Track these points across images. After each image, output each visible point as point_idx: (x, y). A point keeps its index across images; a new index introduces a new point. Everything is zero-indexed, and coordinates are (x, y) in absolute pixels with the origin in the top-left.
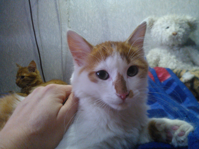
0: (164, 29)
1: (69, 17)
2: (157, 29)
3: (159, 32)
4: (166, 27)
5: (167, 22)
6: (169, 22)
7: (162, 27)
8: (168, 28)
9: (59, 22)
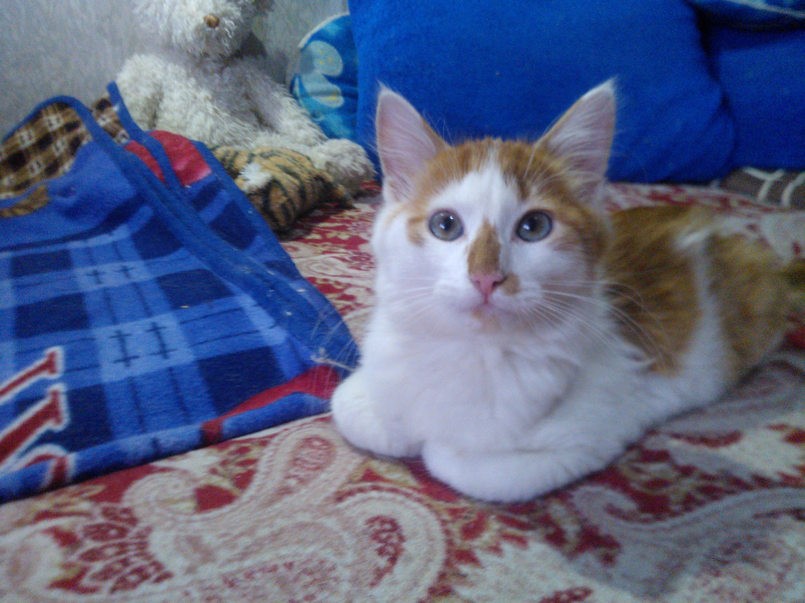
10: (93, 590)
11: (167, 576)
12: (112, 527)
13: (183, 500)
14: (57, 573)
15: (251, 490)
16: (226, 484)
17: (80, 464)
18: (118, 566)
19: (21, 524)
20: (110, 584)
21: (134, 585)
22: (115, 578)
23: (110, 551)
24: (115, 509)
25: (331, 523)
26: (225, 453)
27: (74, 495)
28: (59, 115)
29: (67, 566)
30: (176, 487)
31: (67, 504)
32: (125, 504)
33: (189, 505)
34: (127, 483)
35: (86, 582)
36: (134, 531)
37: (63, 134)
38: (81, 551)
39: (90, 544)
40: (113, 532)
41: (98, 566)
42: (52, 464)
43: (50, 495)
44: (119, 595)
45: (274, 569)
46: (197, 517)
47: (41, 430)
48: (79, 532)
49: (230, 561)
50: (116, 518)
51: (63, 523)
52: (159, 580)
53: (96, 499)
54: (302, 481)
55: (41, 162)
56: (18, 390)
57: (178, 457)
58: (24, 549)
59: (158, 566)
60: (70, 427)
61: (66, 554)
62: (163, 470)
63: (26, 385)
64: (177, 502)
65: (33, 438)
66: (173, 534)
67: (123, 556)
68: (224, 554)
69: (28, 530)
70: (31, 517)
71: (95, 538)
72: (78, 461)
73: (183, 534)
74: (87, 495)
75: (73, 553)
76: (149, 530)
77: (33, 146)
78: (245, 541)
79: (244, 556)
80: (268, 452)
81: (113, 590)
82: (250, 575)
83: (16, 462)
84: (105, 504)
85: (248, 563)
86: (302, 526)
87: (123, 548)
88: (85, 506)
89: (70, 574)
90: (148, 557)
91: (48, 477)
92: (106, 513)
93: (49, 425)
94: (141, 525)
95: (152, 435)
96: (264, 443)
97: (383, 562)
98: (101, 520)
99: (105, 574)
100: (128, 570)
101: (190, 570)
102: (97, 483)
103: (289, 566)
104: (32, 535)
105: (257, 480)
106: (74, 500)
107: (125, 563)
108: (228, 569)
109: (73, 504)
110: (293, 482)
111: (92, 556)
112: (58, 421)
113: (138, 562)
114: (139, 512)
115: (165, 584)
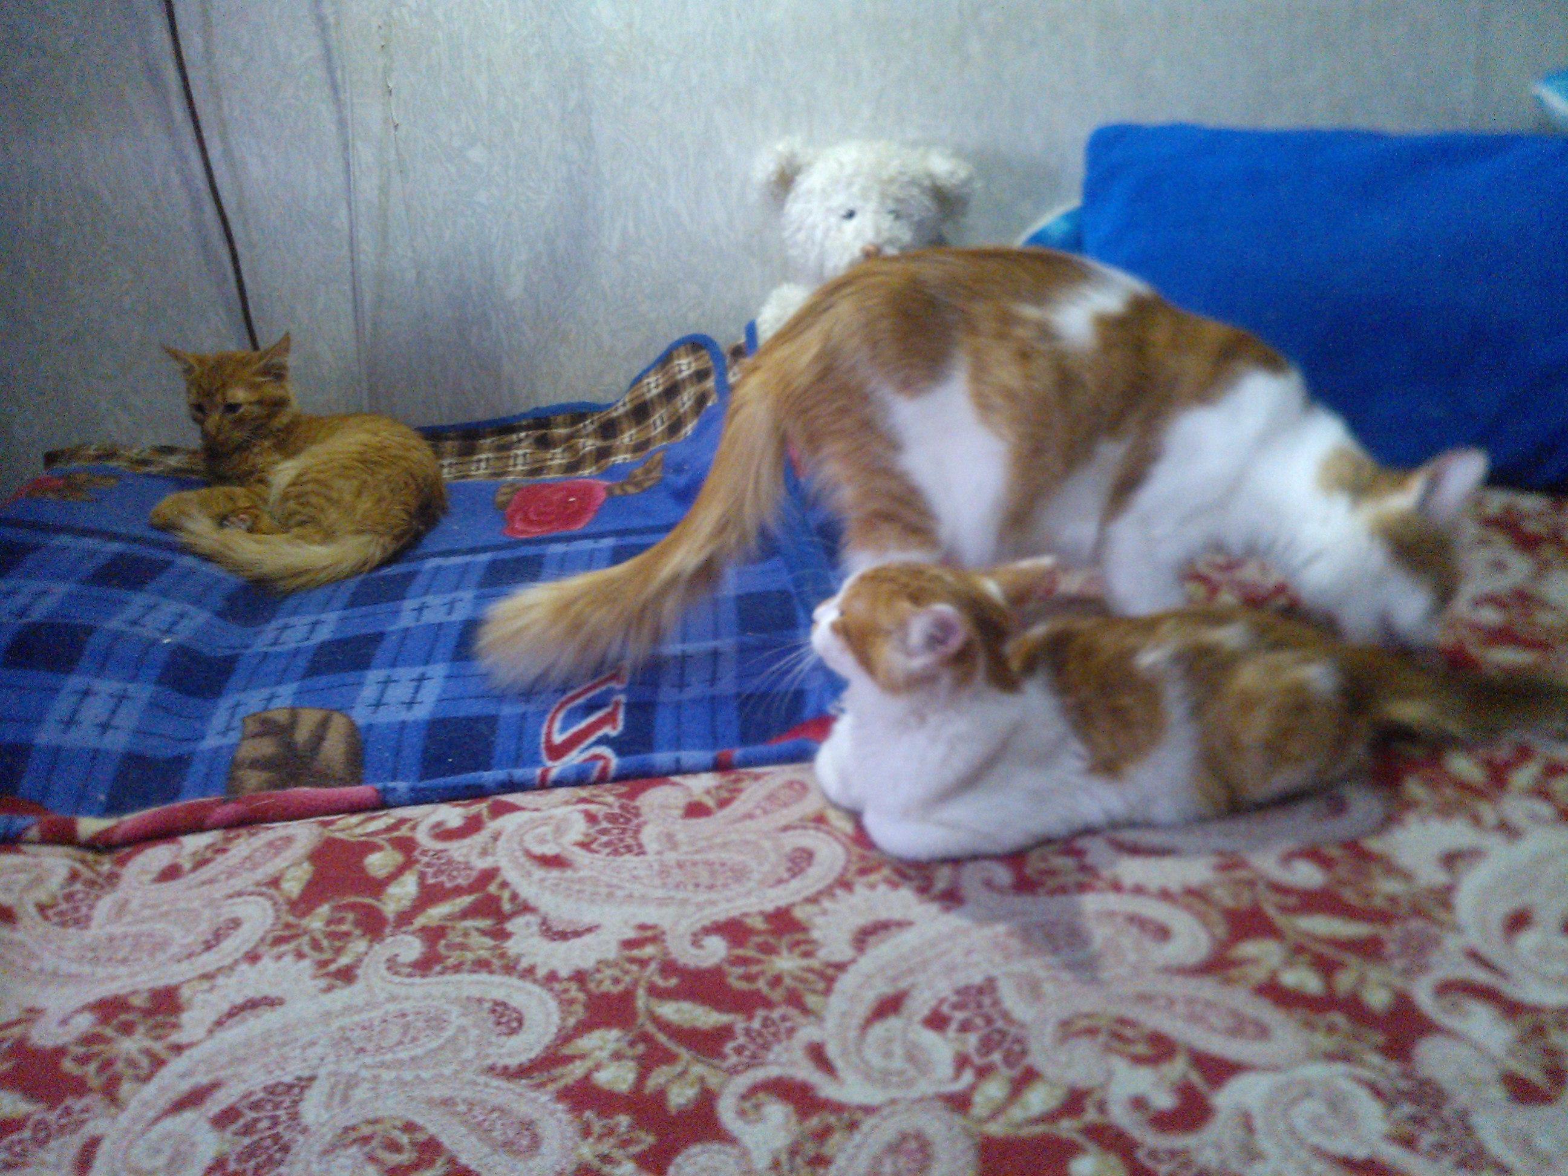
0: (833, 220)
1: (387, 71)
2: (810, 212)
3: (814, 227)
4: (843, 212)
5: (849, 184)
6: (855, 189)
7: (830, 210)
8: (851, 215)
9: (335, 88)
10: (597, 852)
11: (643, 853)
12: (622, 816)
13: (677, 808)
14: (579, 838)
15: (727, 811)
16: (710, 802)
17: (620, 768)
18: (616, 841)
19: (567, 803)
20: (608, 850)
21: (622, 854)
22: (613, 848)
23: (616, 831)
24: (628, 805)
25: (767, 844)
26: (727, 778)
27: (606, 790)
28: (691, 358)
29: (587, 835)
30: (676, 798)
31: (599, 796)
32: (637, 803)
33: (679, 812)
34: (644, 789)
35: (594, 846)
36: (635, 821)
37: (692, 384)
38: (598, 828)
39: (605, 825)
40: (622, 820)
41: (604, 839)
42: (600, 764)
43: (591, 787)
44: (611, 857)
45: (713, 864)
46: (680, 821)
47: (600, 733)
48: (601, 815)
49: (687, 853)
50: (628, 812)
51: (593, 808)
52: (637, 854)
53: (620, 796)
54: (765, 812)
55: (665, 418)
56: (590, 695)
57: (689, 776)
58: (565, 819)
59: (640, 846)
60: (622, 735)
61: (588, 828)
62: (674, 784)
63: (597, 691)
64: (670, 808)
65: (592, 739)
66: (660, 828)
67: (622, 836)
68: (684, 848)
69: (570, 808)
70: (574, 800)
71: (609, 822)
72: (618, 765)
73: (665, 830)
74: (614, 792)
75: (592, 827)
76: (645, 823)
77: (659, 396)
78: (703, 843)
79: (697, 852)
80: (755, 786)
81: (608, 855)
82: (695, 864)
83: (578, 756)
84: (624, 801)
85: (697, 857)
86: (747, 843)
87: (624, 831)
88: (610, 799)
89: (586, 840)
90: (636, 839)
91: (595, 773)
92: (622, 807)
93: (607, 730)
94: (642, 819)
95: (678, 754)
96: (757, 778)
97: (786, 875)
98: (617, 811)
99: (606, 844)
100: (621, 845)
101: (659, 853)
102: (624, 785)
103: (723, 864)
104: (571, 812)
105: (736, 804)
106: (605, 794)
107: (622, 840)
108: (683, 858)
109: (603, 796)
110: (758, 812)
111: (603, 832)
112: (614, 728)
113: (629, 841)
114: (644, 810)
115: (641, 857)
